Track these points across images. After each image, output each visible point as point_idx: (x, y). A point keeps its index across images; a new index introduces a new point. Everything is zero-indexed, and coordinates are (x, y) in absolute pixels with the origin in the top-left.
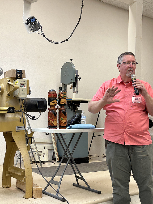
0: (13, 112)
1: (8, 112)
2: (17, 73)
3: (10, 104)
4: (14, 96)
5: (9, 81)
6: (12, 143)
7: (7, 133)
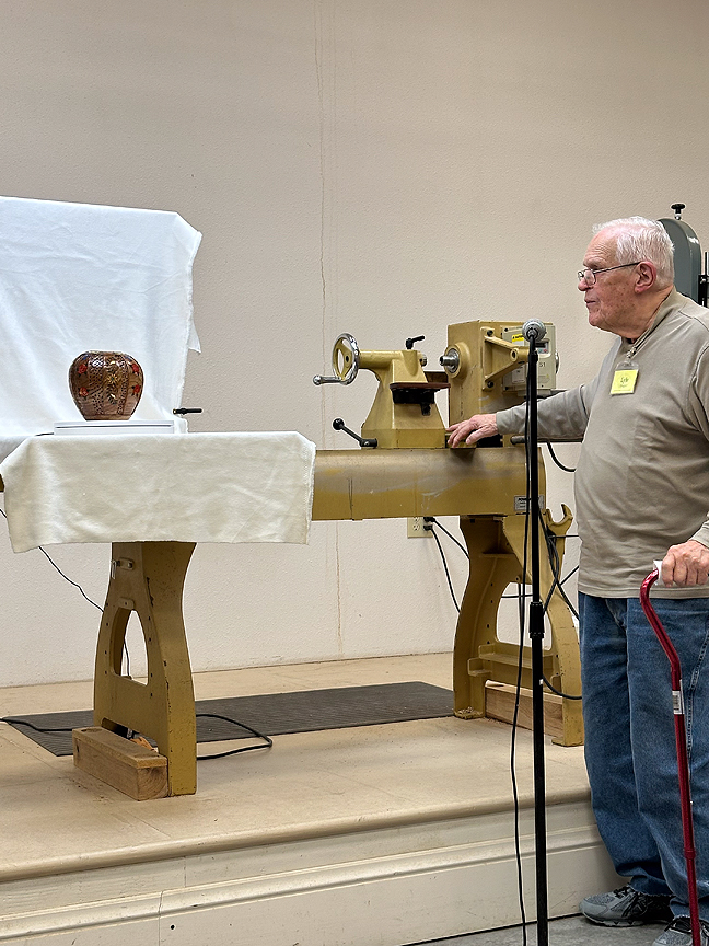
4: (507, 388)
5: (490, 333)
6: (492, 556)
7: (472, 521)
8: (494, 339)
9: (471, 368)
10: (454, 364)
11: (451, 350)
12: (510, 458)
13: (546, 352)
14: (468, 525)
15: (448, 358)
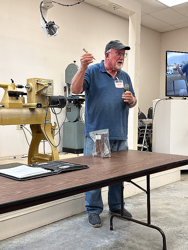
0: (41, 107)
1: (36, 108)
3: (38, 101)
4: (42, 94)
5: (37, 81)
6: (38, 134)
7: (33, 126)
8: (38, 82)
9: (33, 89)
10: (29, 88)
11: (28, 85)
12: (42, 111)
13: (51, 86)
14: (32, 127)
15: (27, 86)
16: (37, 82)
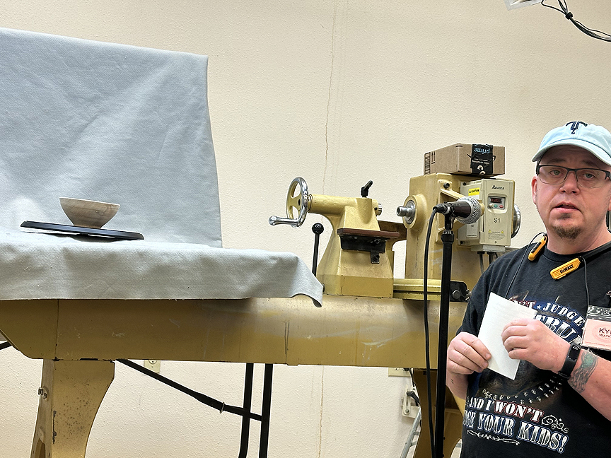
0: (462, 299)
2: (475, 156)
4: (462, 242)
5: (446, 186)
7: (425, 373)
8: (451, 192)
10: (410, 215)
11: (410, 201)
14: (420, 376)
15: (404, 209)
16: (444, 190)
